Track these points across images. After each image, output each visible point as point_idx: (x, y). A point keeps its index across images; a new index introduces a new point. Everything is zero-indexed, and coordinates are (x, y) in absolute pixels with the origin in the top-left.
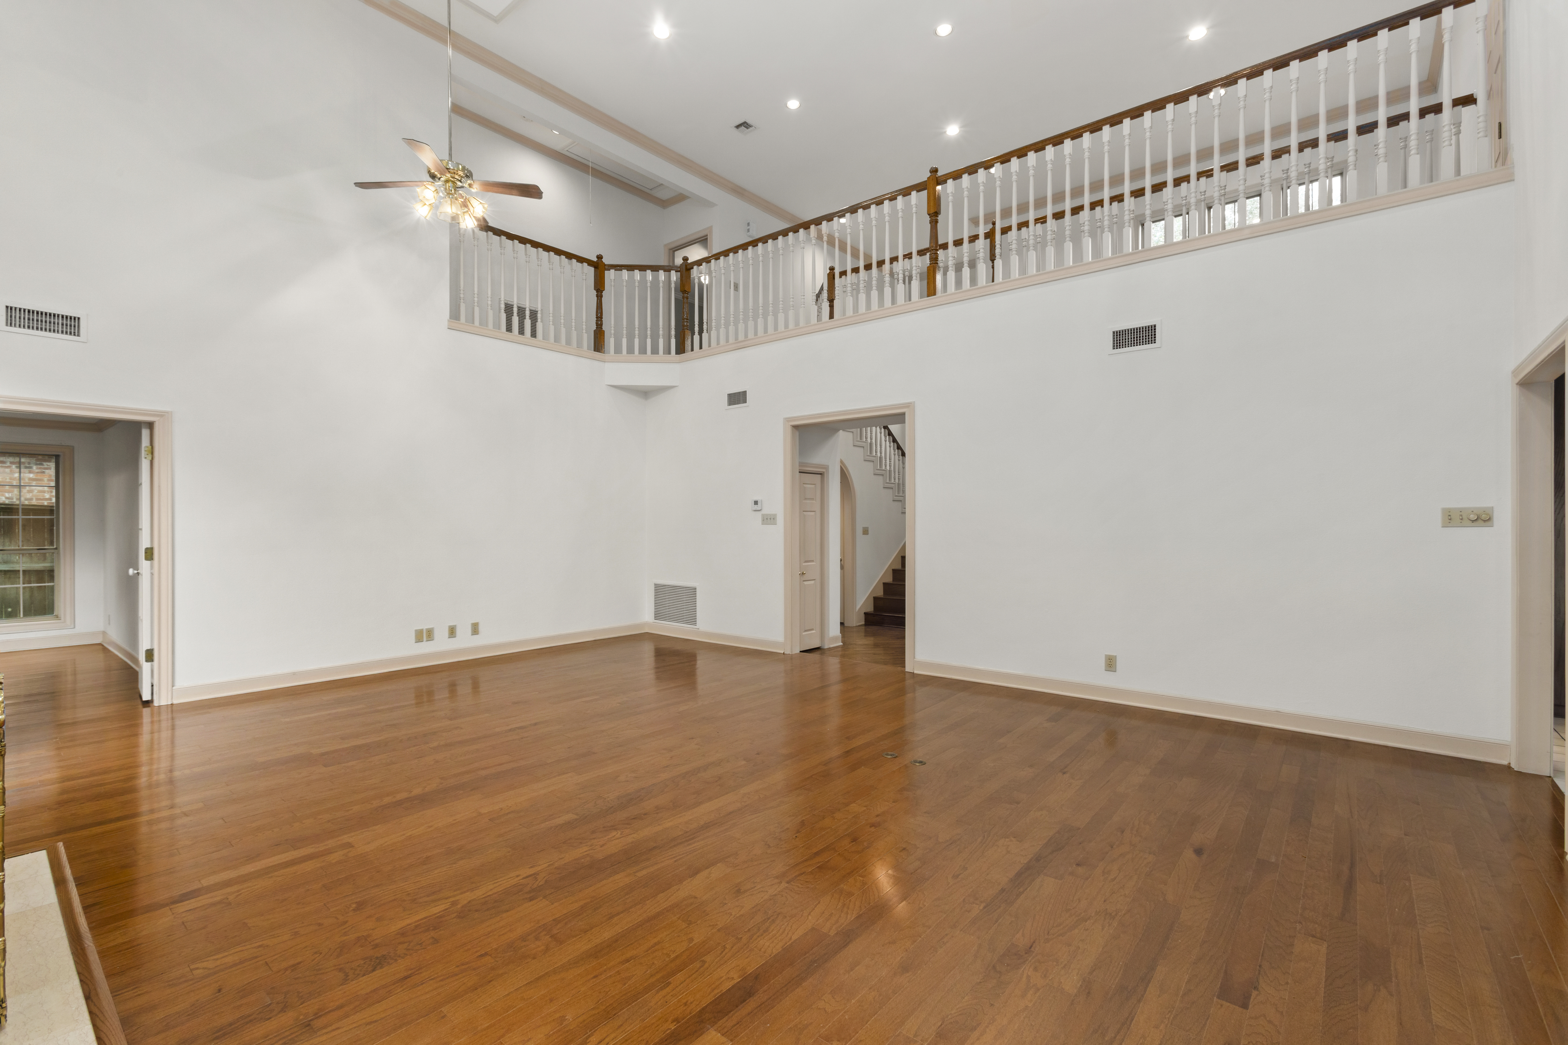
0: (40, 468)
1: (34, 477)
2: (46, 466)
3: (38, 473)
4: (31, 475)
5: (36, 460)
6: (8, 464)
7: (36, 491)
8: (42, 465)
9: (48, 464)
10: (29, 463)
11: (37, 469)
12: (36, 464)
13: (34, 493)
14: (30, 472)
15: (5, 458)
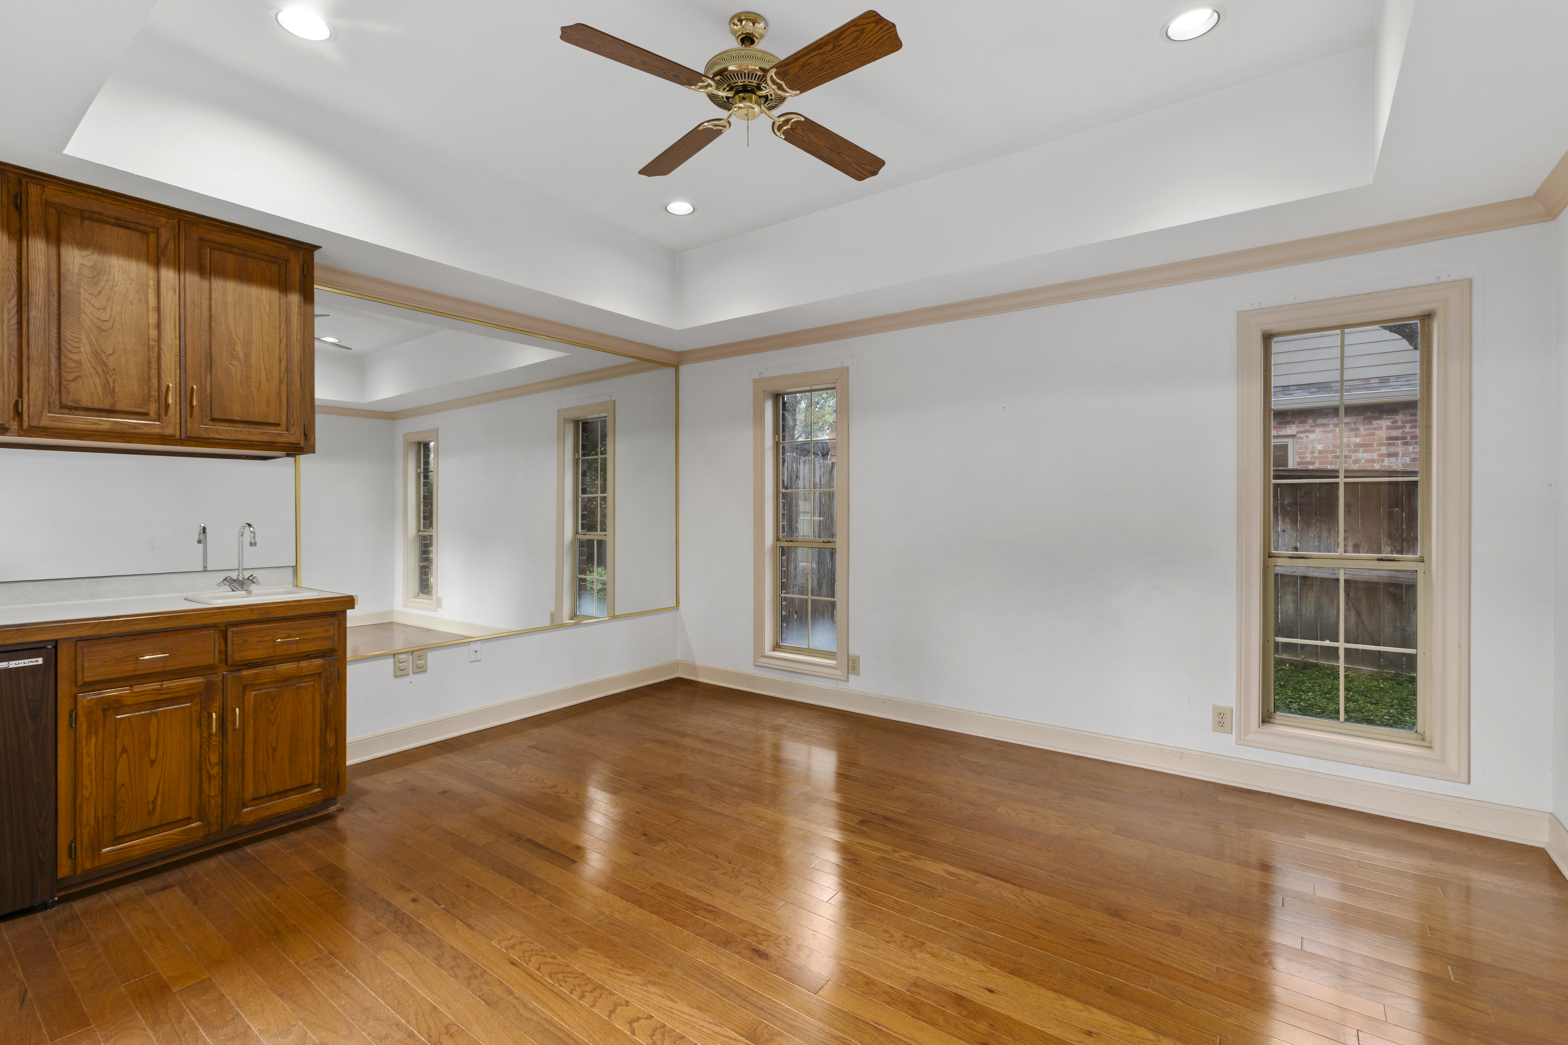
0: (1369, 429)
1: (1361, 442)
2: (1376, 426)
3: (1366, 435)
4: (1358, 440)
5: (1365, 419)
6: (1332, 426)
7: (1364, 461)
8: (1370, 423)
9: (1379, 422)
10: (1355, 423)
11: (1365, 430)
12: (1364, 424)
13: (1361, 463)
14: (1356, 436)
15: (1327, 419)
